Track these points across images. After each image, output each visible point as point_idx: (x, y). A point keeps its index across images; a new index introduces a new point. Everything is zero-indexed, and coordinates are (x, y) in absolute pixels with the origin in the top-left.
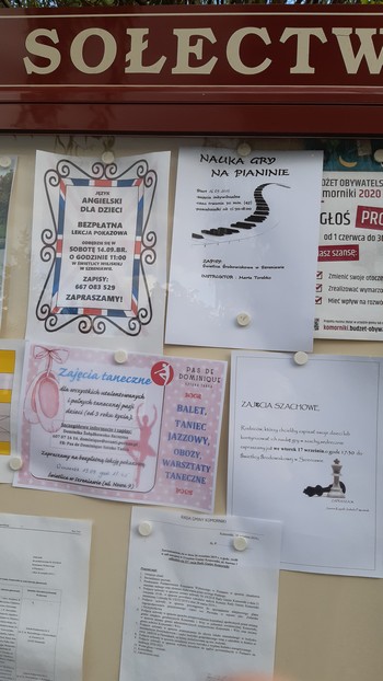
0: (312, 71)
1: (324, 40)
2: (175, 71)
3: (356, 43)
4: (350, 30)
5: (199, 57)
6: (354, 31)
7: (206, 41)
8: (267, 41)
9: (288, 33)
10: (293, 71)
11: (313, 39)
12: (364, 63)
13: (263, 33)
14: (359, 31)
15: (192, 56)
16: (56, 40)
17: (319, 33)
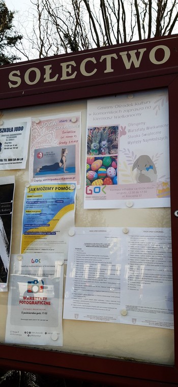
0: (112, 71)
1: (116, 58)
2: (62, 79)
3: (129, 57)
4: (126, 52)
5: (70, 72)
6: (128, 52)
7: (72, 66)
8: (95, 62)
9: (103, 57)
10: (105, 72)
11: (112, 58)
12: (133, 64)
13: (93, 60)
14: (130, 52)
15: (68, 72)
16: (19, 74)
17: (115, 56)
